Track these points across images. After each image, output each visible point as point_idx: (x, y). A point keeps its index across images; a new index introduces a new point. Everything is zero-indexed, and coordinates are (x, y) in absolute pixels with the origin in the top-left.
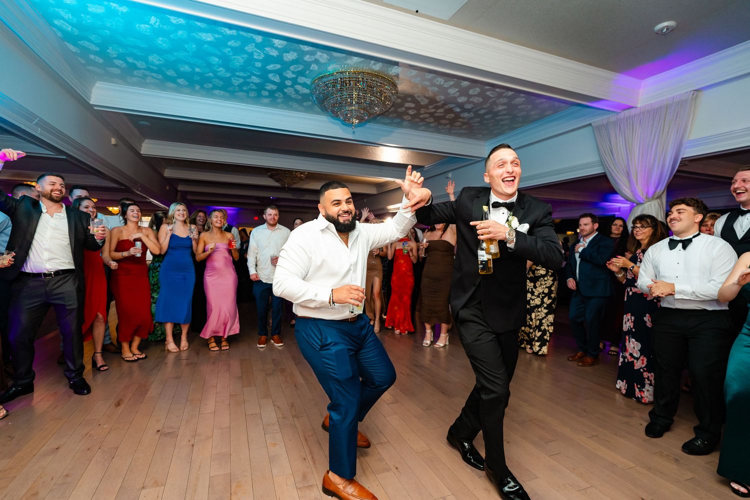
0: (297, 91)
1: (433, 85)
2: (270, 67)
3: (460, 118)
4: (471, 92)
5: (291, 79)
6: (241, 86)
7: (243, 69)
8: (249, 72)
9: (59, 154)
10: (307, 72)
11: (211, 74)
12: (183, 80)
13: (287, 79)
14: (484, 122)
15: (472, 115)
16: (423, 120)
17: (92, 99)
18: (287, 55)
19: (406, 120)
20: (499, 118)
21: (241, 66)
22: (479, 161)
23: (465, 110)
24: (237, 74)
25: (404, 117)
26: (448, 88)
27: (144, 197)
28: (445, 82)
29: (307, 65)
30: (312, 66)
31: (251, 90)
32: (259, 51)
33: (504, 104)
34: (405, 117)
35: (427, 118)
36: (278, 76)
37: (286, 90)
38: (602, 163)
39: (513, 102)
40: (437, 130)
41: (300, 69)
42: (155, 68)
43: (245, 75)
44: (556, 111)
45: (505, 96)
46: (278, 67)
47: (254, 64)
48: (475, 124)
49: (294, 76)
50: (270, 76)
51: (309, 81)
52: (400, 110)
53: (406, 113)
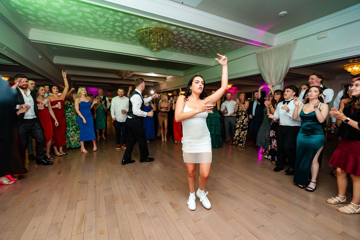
0: (129, 36)
1: (190, 34)
2: (117, 24)
3: (202, 48)
4: (206, 38)
5: (127, 30)
6: (103, 32)
7: (104, 25)
8: (107, 26)
9: (15, 63)
10: (134, 27)
11: (89, 26)
12: (75, 29)
13: (125, 30)
14: (212, 50)
15: (207, 47)
16: (186, 49)
17: (29, 37)
18: (125, 19)
19: (178, 49)
20: (218, 49)
21: (103, 23)
22: (210, 68)
23: (203, 45)
24: (101, 27)
26: (196, 36)
28: (195, 33)
29: (134, 24)
30: (136, 24)
31: (107, 34)
32: (111, 17)
33: (220, 43)
34: (178, 48)
35: (187, 48)
36: (120, 28)
37: (124, 35)
38: (260, 69)
39: (224, 42)
40: (192, 54)
41: (131, 25)
42: (61, 23)
43: (105, 27)
44: (242, 47)
45: (221, 40)
46: (121, 24)
47: (109, 23)
48: (208, 51)
49: (128, 28)
50: (117, 28)
51: (135, 31)
52: (175, 45)
53: (178, 46)
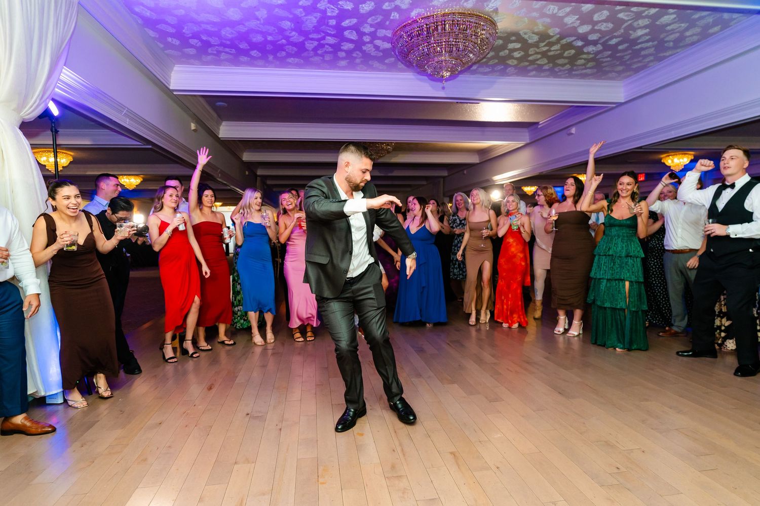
0: (377, 48)
1: (543, 15)
2: (346, 23)
3: (584, 53)
4: (596, 17)
5: (370, 34)
6: (315, 49)
7: (317, 30)
8: (323, 32)
9: (145, 144)
10: (388, 23)
11: (283, 40)
12: (255, 51)
13: (365, 34)
14: (618, 55)
15: (600, 47)
16: (533, 62)
17: (171, 85)
18: (363, 6)
19: (510, 66)
20: (637, 47)
21: (314, 27)
22: (612, 109)
23: (588, 43)
24: (311, 36)
25: (508, 62)
26: (563, 18)
27: (225, 184)
28: (559, 9)
29: (387, 13)
30: (393, 15)
31: (326, 52)
32: (332, 7)
33: (645, 27)
34: (510, 62)
35: (537, 60)
36: (354, 32)
37: (364, 48)
39: (657, 23)
40: (553, 74)
41: (379, 20)
42: (228, 43)
43: (320, 36)
44: (725, 25)
45: (646, 15)
46: (355, 22)
47: (328, 23)
48: (604, 60)
49: (373, 29)
50: (347, 34)
51: (389, 34)
52: (502, 54)
53: (510, 57)
